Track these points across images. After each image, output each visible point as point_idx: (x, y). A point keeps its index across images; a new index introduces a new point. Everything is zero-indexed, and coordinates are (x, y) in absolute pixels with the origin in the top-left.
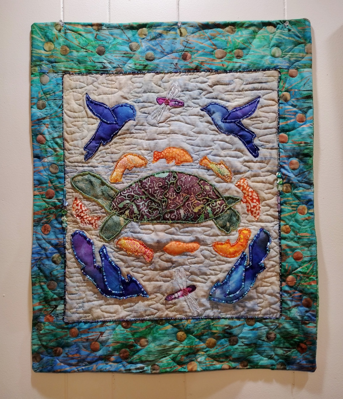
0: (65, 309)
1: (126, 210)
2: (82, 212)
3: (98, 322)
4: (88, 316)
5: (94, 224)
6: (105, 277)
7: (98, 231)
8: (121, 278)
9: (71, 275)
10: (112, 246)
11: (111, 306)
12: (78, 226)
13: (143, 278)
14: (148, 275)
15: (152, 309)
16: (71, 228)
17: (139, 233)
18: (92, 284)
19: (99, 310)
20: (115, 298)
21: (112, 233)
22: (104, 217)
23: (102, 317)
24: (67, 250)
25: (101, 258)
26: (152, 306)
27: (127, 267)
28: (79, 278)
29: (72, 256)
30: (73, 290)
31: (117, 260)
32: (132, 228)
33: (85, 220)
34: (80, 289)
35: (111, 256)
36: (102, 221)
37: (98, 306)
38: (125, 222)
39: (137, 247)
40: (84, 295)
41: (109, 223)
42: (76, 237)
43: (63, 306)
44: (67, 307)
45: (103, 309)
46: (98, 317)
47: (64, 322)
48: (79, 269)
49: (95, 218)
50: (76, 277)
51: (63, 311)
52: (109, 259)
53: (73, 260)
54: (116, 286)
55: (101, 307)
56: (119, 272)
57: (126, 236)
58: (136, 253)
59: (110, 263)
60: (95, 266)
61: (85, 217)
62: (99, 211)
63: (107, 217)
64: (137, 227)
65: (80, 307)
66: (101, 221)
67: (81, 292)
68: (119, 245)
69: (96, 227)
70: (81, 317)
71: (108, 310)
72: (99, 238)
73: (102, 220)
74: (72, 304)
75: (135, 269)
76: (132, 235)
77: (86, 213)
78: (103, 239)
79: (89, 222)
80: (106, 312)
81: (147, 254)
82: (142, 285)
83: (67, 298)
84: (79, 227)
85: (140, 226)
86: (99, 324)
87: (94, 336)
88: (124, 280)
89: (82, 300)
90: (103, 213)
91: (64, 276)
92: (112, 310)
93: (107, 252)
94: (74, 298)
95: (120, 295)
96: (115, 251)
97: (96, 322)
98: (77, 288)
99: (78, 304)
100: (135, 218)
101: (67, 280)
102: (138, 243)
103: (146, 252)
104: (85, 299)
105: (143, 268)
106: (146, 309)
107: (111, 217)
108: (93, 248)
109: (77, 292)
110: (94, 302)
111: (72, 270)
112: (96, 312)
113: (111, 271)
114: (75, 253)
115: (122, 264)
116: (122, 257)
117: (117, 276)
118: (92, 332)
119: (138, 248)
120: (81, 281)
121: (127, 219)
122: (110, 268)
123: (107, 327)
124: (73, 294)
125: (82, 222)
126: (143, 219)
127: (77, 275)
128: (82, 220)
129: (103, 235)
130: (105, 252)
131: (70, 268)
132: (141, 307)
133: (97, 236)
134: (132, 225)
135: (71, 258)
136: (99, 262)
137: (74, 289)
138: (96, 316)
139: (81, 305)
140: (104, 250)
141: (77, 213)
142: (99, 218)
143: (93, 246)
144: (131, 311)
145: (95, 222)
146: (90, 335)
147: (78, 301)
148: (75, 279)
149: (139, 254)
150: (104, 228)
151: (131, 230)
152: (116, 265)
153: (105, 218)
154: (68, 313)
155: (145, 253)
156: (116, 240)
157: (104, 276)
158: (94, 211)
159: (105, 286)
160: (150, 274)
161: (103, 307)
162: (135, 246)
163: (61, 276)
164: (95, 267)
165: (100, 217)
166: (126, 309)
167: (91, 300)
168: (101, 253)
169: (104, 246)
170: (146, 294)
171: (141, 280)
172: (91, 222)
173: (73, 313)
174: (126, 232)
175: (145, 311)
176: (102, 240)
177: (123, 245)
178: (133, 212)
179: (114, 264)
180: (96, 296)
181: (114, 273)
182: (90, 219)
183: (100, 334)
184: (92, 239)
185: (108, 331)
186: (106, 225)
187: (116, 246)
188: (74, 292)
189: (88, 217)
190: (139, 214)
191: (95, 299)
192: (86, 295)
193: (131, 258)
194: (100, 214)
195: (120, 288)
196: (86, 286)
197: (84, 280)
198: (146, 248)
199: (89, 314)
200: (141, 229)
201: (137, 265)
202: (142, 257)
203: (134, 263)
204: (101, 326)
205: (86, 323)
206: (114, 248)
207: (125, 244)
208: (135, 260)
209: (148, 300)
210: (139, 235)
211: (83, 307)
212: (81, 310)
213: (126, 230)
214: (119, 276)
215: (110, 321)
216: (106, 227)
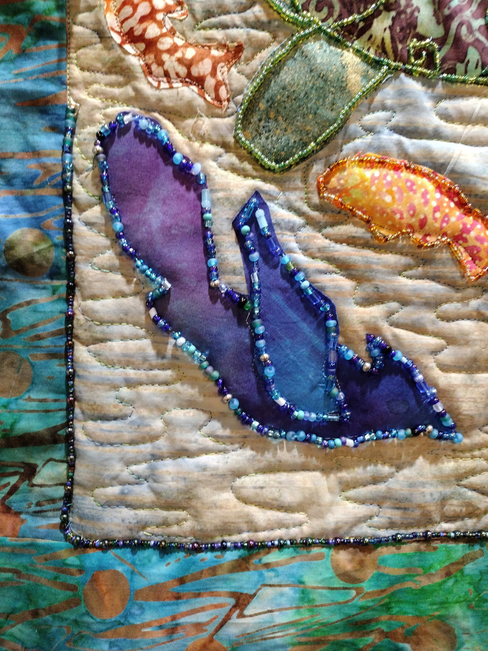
0: (70, 482)
1: (377, 13)
2: (151, 16)
3: (224, 548)
4: (178, 522)
5: (210, 82)
6: (261, 343)
7: (230, 120)
8: (339, 353)
9: (99, 330)
10: (295, 197)
11: (283, 476)
12: (129, 90)
13: (441, 356)
14: (467, 343)
15: (470, 493)
16: (97, 101)
17: (437, 135)
18: (200, 374)
19: (227, 497)
20: (307, 440)
21: (299, 131)
22: (260, 46)
23: (244, 526)
24: (82, 210)
25: (246, 253)
26: (473, 480)
27: (367, 302)
28: (133, 345)
29: (102, 240)
30: (107, 399)
31: (321, 265)
32: (403, 108)
33: (165, 57)
34: (139, 396)
35: (294, 245)
36: (248, 69)
37: (223, 476)
38: (366, 77)
39: (426, 203)
40: (158, 425)
41: (287, 76)
42: (120, 147)
43: (63, 468)
44: (82, 473)
45: (249, 492)
46: (226, 529)
47: (66, 538)
48: (135, 304)
49: (215, 53)
50: (124, 338)
51: (60, 492)
52: (286, 259)
53: (109, 256)
54: (314, 388)
55: (238, 482)
56: (332, 323)
57: (370, 147)
58: (418, 236)
59: (290, 275)
60: (217, 288)
61: (166, 43)
62: (237, 18)
63: (274, 47)
64: (428, 104)
65: (139, 479)
66: (242, 66)
67: (144, 412)
68: (334, 191)
69: (218, 98)
70: (144, 526)
71: (269, 494)
72: (231, 158)
73: (248, 60)
74: (104, 462)
75: (404, 314)
76: (400, 144)
77: (168, 25)
78: (255, 161)
79: (182, 71)
80: (264, 505)
81: (470, 243)
82: (436, 386)
83: (80, 435)
84: (139, 98)
85: (438, 99)
86: (231, 556)
87: (203, 609)
88: (353, 362)
89: (146, 448)
90: (257, 25)
91: (68, 332)
92: (289, 498)
93: (271, 226)
94: (112, 437)
95: (329, 430)
96: (310, 222)
97: (213, 549)
98: (125, 392)
99: (128, 464)
100: (418, 56)
101: (81, 352)
102: (431, 187)
103: (466, 230)
104: (162, 444)
105: (445, 307)
106: (448, 490)
107: (295, 47)
108: (206, 203)
109: (127, 410)
110: (204, 459)
111: (105, 306)
112: (215, 506)
113: (293, 315)
114: (118, 225)
115: (347, 284)
116: (343, 251)
117: (318, 342)
118: (198, 595)
119: (428, 210)
120: (145, 359)
121: (376, 64)
122: (288, 300)
123: (268, 575)
124: (105, 418)
125: (148, 71)
126: (460, 67)
127: (127, 329)
128: (151, 58)
129: (253, 140)
130: (263, 223)
131: (94, 297)
132: (423, 484)
133: (225, 146)
134: (401, 93)
135: (99, 250)
136: (234, 272)
137: (113, 393)
138: (217, 522)
139: (141, 468)
140: (260, 213)
141: (127, 26)
142: (235, 52)
143: (206, 193)
144: (378, 501)
145: (214, 73)
146: (184, 608)
147: (131, 451)
148: (117, 346)
149: (431, 240)
150: (262, 105)
151: (398, 119)
152: (318, 292)
153: (265, 54)
154: (85, 502)
155: (459, 238)
156: (318, 169)
157: (256, 337)
158: (209, 14)
159: (263, 384)
160: (475, 336)
161: (250, 482)
162: (417, 200)
163: (53, 334)
164: (214, 292)
165: (239, 49)
166: (351, 493)
167: (193, 447)
168: (246, 228)
169: (257, 194)
170: (450, 429)
171: (430, 362)
172: (195, 72)
173: (109, 504)
174: (370, 130)
175: (444, 500)
176: (248, 166)
177: (356, 194)
178: (412, 25)
179: (306, 284)
180: (215, 426)
181: (306, 328)
182: (190, 53)
183: (232, 601)
184: (199, 157)
185: (269, 590)
186: (274, 88)
187: (316, 199)
188: (114, 411)
189: (180, 42)
190: (442, 41)
191: (210, 443)
192: (167, 423)
193: (391, 258)
194: (240, 34)
195: (328, 395)
196: (166, 383)
197: (161, 355)
198: (469, 212)
199: (182, 514)
200: (446, 117)
201: (416, 292)
202: (445, 255)
203: (405, 283)
204: (241, 565)
205: (165, 549)
206: (305, 208)
207: (367, 190)
208: (408, 267)
209: (457, 452)
210: (437, 147)
211: (152, 477)
212: (143, 492)
213: (369, 119)
214: (327, 341)
215: (281, 547)
216: (271, 102)
